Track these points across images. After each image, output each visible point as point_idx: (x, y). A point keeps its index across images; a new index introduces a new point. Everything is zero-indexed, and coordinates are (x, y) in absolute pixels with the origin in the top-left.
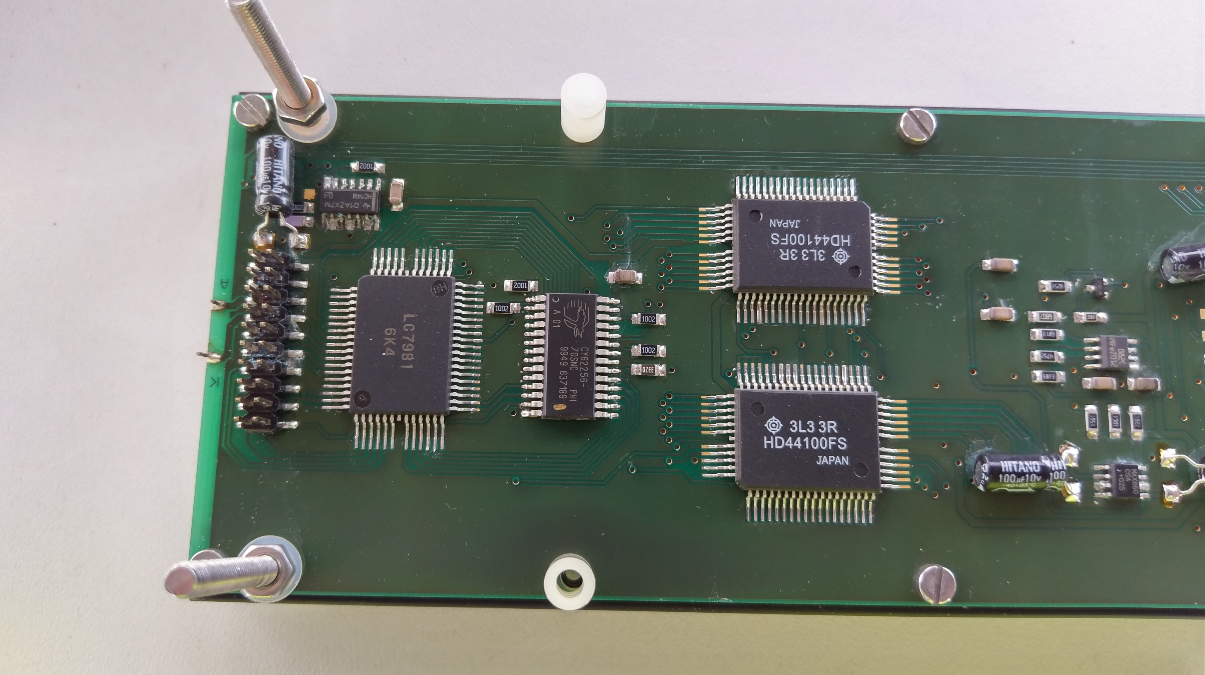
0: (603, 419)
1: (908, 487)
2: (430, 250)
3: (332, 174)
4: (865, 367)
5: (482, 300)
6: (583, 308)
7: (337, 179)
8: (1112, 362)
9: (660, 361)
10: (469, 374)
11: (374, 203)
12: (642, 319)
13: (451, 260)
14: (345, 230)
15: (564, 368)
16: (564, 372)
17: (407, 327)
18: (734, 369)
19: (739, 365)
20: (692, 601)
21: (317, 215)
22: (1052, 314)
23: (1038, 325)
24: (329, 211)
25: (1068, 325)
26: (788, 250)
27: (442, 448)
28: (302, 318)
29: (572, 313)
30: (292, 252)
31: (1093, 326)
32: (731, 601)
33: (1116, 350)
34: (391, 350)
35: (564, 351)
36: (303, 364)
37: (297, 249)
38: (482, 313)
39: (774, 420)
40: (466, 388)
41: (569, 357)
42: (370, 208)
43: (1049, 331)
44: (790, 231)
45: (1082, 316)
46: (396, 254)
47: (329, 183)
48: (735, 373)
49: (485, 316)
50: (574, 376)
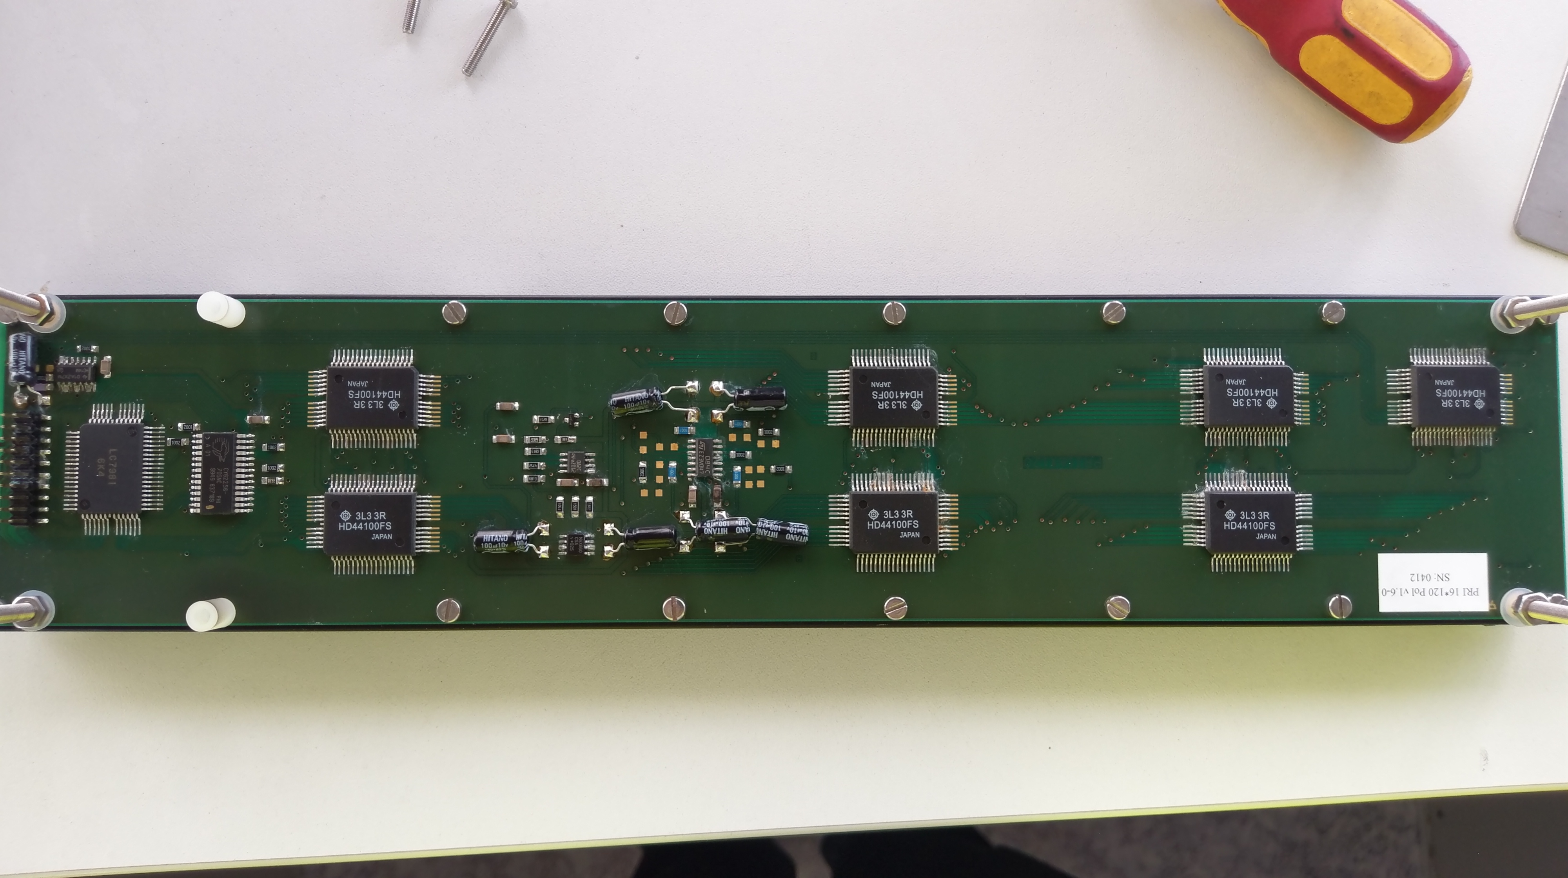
0: (240, 514)
1: (438, 551)
2: (130, 404)
3: (65, 354)
4: (414, 475)
5: (164, 437)
6: (225, 442)
7: (67, 357)
8: (572, 469)
9: (280, 474)
10: (155, 486)
11: (89, 374)
12: (268, 448)
13: (143, 411)
14: (74, 392)
15: (212, 482)
16: (213, 485)
17: (112, 458)
18: (329, 479)
19: (332, 476)
20: (297, 624)
21: (54, 383)
22: (539, 438)
23: (529, 446)
24: (61, 381)
25: (550, 445)
26: (359, 402)
27: (140, 534)
28: (48, 452)
29: (218, 446)
30: (40, 408)
31: (565, 445)
32: (322, 624)
33: (575, 462)
34: (102, 473)
35: (213, 471)
36: (50, 482)
37: (43, 406)
38: (164, 446)
39: (346, 512)
40: (153, 495)
41: (215, 475)
42: (87, 378)
43: (535, 449)
44: (361, 388)
45: (558, 439)
46: (107, 407)
47: (63, 361)
48: (330, 481)
49: (166, 448)
50: (219, 487)
